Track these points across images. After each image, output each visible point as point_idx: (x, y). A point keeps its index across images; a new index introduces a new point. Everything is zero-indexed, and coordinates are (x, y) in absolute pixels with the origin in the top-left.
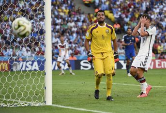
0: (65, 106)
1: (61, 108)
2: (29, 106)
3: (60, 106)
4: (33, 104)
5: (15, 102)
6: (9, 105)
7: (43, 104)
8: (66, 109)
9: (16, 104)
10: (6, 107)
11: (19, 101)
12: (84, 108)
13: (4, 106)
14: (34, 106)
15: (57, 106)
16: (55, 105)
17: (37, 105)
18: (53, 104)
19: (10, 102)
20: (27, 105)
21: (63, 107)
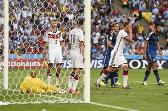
0: (102, 103)
2: (69, 103)
3: (98, 104)
4: (72, 101)
6: (50, 102)
7: (82, 102)
8: (103, 107)
9: (56, 100)
10: (47, 104)
11: (60, 98)
13: (46, 102)
14: (73, 103)
15: (95, 103)
16: (93, 103)
17: (76, 102)
18: (91, 101)
19: (52, 99)
20: (66, 102)
21: (100, 105)
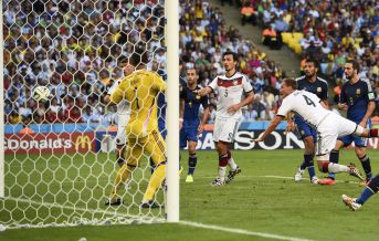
0: (204, 223)
1: (198, 229)
2: (134, 224)
3: (195, 224)
4: (141, 219)
5: (106, 216)
6: (94, 222)
7: (162, 220)
8: (206, 230)
9: (108, 219)
10: (89, 226)
11: (115, 213)
12: (243, 228)
13: (86, 222)
14: (143, 224)
15: (190, 223)
16: (185, 223)
17: (149, 222)
18: (181, 219)
19: (98, 216)
20: (130, 222)
21: (200, 225)
